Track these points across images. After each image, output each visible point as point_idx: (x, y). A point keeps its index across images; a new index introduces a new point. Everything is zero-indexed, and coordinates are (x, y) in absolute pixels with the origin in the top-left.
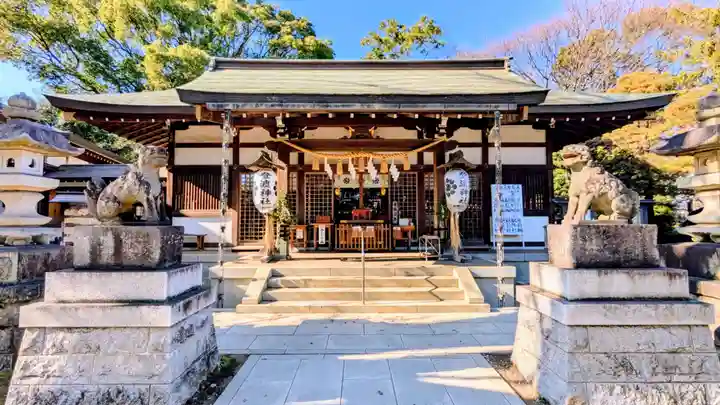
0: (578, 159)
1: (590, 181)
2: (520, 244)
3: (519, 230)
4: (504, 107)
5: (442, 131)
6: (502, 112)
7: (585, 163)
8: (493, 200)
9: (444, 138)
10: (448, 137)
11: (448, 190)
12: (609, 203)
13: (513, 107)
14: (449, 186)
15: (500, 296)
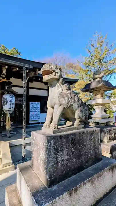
0: (52, 76)
1: (61, 95)
2: (39, 123)
3: (39, 118)
4: (27, 66)
5: (4, 76)
6: (27, 69)
7: (58, 80)
8: (30, 108)
9: (5, 80)
10: (7, 80)
11: (4, 103)
12: (74, 113)
13: (31, 67)
14: (4, 101)
15: (23, 155)
